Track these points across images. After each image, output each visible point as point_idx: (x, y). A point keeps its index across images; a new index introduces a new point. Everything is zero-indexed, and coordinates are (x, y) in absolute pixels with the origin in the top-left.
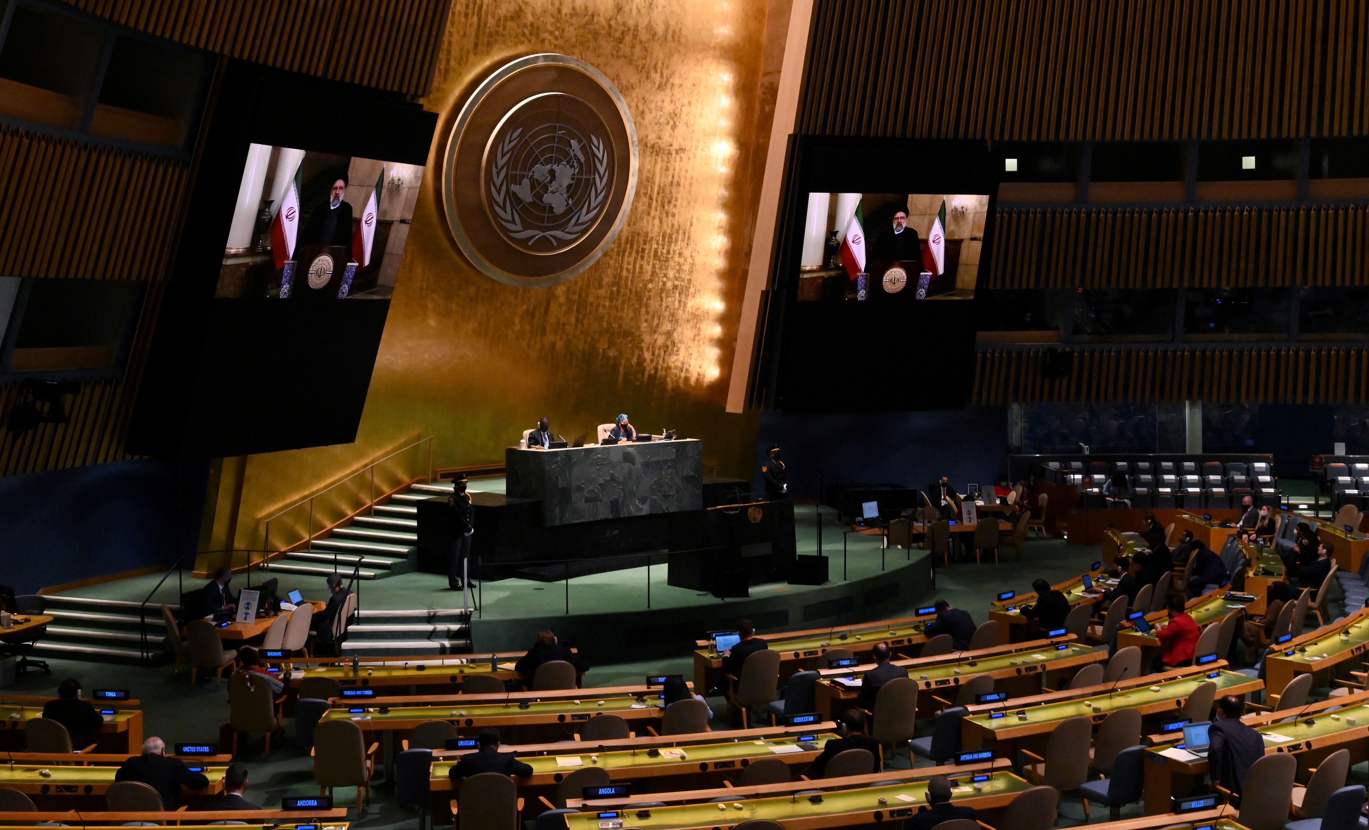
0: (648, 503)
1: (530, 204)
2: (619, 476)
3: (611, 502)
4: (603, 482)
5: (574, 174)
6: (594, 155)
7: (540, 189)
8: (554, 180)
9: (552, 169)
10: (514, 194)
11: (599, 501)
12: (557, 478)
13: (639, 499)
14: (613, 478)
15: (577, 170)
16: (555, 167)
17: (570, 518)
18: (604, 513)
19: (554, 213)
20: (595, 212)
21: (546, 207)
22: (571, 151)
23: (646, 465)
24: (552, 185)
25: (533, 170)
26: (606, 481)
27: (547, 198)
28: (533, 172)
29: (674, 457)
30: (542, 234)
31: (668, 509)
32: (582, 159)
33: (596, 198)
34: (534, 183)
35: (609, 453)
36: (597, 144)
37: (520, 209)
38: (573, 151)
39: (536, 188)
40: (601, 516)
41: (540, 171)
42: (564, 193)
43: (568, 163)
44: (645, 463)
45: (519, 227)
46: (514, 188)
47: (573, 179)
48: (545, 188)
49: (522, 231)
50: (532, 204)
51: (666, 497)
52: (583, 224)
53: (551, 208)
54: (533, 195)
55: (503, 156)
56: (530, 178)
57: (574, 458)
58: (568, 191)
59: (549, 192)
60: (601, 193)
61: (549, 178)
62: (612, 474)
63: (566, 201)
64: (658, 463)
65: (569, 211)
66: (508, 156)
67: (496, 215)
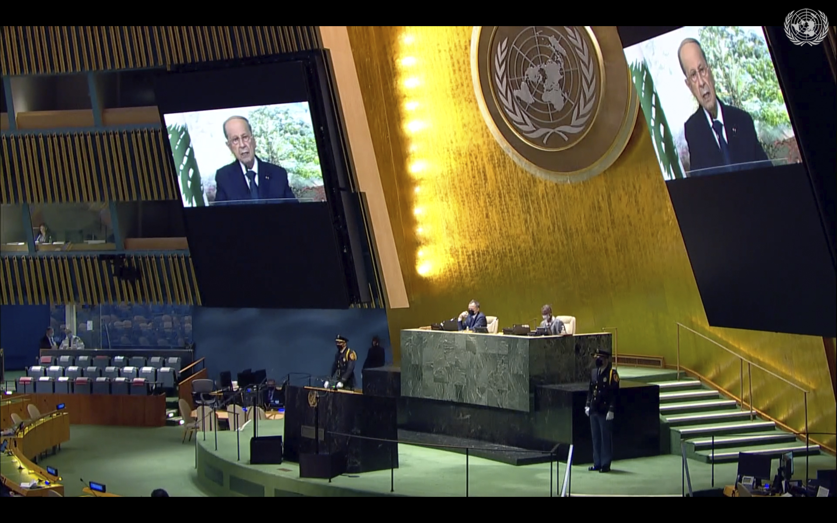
0: (486, 394)
1: (532, 104)
2: (464, 362)
3: (456, 385)
4: (449, 365)
5: (561, 69)
6: (574, 46)
7: (537, 89)
8: (545, 78)
9: (541, 69)
10: (518, 98)
11: (446, 383)
12: (410, 355)
13: (478, 389)
14: (457, 364)
15: (563, 64)
16: (543, 66)
17: (420, 394)
18: (450, 396)
19: (555, 109)
20: (592, 102)
21: (547, 105)
22: (552, 48)
23: (485, 355)
24: (546, 83)
25: (526, 73)
26: (452, 366)
27: (547, 97)
28: (527, 75)
29: (506, 352)
30: (552, 131)
31: (501, 405)
32: (564, 53)
33: (589, 88)
34: (530, 85)
35: (454, 339)
36: (573, 35)
37: (527, 111)
38: (554, 47)
39: (534, 89)
40: (446, 398)
41: (532, 72)
42: (558, 89)
43: (553, 59)
44: (483, 354)
45: (530, 127)
46: (516, 93)
47: (562, 74)
48: (541, 87)
49: (533, 131)
50: (535, 104)
51: (500, 391)
52: (584, 116)
53: (552, 105)
54: (534, 96)
55: (500, 67)
56: (526, 81)
57: (425, 339)
58: (561, 87)
59: (545, 90)
60: (591, 82)
61: (541, 77)
62: (457, 360)
63: (562, 96)
64: (494, 355)
65: (567, 106)
66: (504, 66)
67: (510, 120)
